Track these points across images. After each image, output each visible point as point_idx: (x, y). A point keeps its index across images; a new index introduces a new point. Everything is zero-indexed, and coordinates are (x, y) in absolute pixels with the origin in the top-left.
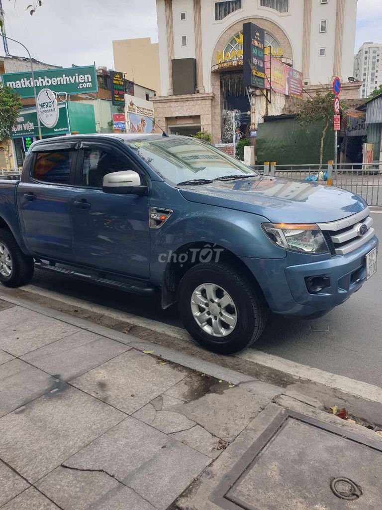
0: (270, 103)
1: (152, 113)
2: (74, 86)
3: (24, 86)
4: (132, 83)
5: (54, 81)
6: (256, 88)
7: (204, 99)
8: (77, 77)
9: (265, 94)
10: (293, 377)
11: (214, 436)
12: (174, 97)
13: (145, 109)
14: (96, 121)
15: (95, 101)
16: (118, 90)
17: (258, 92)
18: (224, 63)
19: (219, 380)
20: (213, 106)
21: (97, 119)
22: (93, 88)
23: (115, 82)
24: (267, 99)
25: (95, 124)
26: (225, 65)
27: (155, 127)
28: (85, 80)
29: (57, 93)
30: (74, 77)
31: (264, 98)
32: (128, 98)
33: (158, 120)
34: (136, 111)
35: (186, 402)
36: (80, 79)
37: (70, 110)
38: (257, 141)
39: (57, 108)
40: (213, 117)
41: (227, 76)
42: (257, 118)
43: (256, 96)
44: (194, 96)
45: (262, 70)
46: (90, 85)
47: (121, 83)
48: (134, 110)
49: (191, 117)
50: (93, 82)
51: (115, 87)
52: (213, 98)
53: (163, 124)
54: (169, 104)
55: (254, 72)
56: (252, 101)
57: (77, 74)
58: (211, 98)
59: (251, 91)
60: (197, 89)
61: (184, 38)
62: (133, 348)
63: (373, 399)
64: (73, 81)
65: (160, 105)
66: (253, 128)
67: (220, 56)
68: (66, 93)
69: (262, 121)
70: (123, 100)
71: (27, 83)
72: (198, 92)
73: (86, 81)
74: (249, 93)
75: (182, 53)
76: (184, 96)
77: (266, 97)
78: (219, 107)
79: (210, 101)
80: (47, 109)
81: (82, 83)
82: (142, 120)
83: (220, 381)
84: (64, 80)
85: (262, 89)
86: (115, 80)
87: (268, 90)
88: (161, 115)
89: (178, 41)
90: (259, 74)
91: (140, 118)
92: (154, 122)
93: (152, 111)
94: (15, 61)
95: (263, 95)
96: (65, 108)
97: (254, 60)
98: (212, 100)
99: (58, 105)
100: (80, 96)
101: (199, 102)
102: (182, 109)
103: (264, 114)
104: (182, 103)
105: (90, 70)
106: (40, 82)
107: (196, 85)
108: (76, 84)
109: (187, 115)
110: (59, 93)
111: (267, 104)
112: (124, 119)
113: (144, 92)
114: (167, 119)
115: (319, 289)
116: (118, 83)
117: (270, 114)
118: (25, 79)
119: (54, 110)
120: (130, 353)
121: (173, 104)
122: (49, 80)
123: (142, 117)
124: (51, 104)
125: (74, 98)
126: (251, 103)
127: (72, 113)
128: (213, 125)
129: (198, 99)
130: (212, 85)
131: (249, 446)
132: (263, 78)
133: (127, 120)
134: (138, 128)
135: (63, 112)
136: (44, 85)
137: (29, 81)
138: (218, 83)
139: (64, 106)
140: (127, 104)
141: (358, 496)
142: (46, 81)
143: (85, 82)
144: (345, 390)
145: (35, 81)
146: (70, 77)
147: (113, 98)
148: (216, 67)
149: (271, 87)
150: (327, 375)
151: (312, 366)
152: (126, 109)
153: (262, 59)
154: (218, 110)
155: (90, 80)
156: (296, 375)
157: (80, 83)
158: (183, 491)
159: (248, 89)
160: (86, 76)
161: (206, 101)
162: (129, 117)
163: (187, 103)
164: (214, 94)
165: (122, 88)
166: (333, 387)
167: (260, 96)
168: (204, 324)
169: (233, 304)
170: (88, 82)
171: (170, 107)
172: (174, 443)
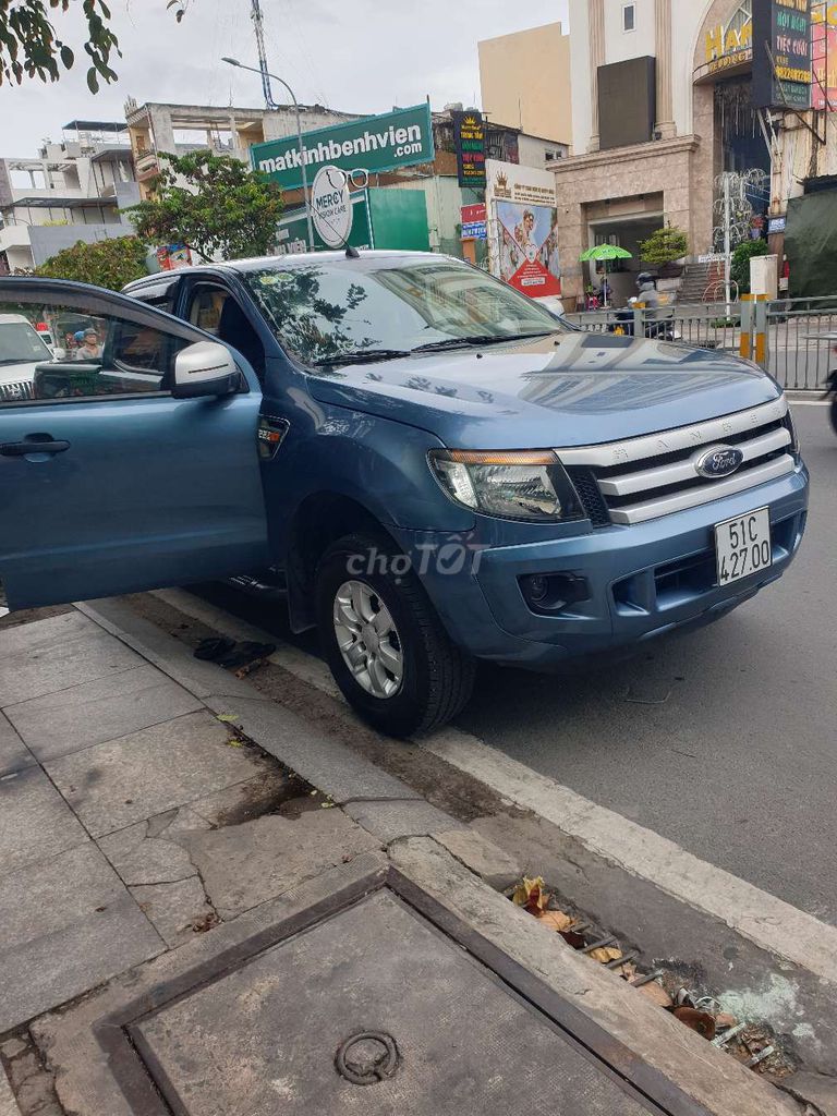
0: (824, 143)
1: (550, 196)
2: (385, 155)
3: (290, 166)
4: (515, 133)
5: (348, 148)
6: (786, 110)
7: (675, 150)
8: (392, 133)
9: (809, 122)
10: (502, 800)
11: (208, 902)
12: (604, 155)
13: (535, 189)
14: (430, 224)
15: (428, 181)
16: (471, 151)
17: (790, 121)
18: (723, 57)
19: (314, 788)
20: (692, 167)
21: (432, 220)
22: (424, 153)
23: (464, 135)
24: (815, 135)
25: (428, 231)
26: (725, 62)
27: (556, 228)
28: (406, 139)
29: (347, 173)
30: (386, 134)
31: (806, 136)
32: (494, 167)
33: (564, 211)
34: (513, 194)
35: (214, 827)
36: (398, 136)
37: (375, 206)
38: (785, 242)
39: (349, 204)
40: (693, 193)
41: (733, 90)
42: (785, 185)
43: (786, 130)
44: (648, 146)
45: (802, 62)
46: (418, 147)
47: (479, 136)
48: (508, 194)
49: (641, 197)
50: (424, 141)
51: (465, 146)
52: (694, 148)
53: (576, 218)
54: (589, 172)
55: (780, 72)
56: (776, 145)
57: (391, 128)
58: (688, 147)
59: (771, 119)
60: (656, 130)
61: (629, 12)
62: (207, 708)
63: (646, 872)
64: (383, 144)
65: (570, 176)
66: (776, 210)
67: (714, 42)
68: (367, 172)
69: (798, 191)
70: (481, 173)
71: (296, 158)
72: (659, 136)
73: (411, 139)
74: (767, 125)
75: (622, 48)
76: (621, 151)
77: (812, 131)
78: (710, 167)
79: (686, 155)
80: (331, 207)
81: (403, 145)
82: (527, 215)
83: (314, 793)
84: (367, 143)
85: (800, 113)
86: (464, 130)
87: (817, 113)
88: (572, 200)
89: (614, 18)
90: (795, 74)
91: (520, 210)
92: (555, 217)
93: (551, 192)
94: (282, 115)
95: (803, 125)
96: (363, 203)
97: (782, 42)
98: (692, 152)
99: (352, 197)
100: (401, 173)
101: (661, 160)
102: (620, 180)
103: (804, 173)
104: (621, 166)
105: (418, 115)
106: (319, 153)
107: (653, 120)
108: (390, 149)
109: (631, 193)
110: (351, 173)
111: (815, 149)
112: (483, 216)
113: (541, 150)
114: (586, 206)
115: (559, 605)
116: (470, 136)
117: (821, 173)
118: (294, 151)
119: (343, 208)
120: (196, 718)
121: (598, 172)
122: (337, 145)
123: (525, 208)
124: (338, 196)
125: (387, 180)
126: (771, 151)
127: (377, 210)
128: (692, 212)
129: (658, 154)
130: (695, 114)
131: (253, 934)
132: (807, 85)
133: (490, 218)
134: (517, 234)
135: (359, 210)
136: (328, 158)
137: (299, 154)
138: (709, 109)
139: (361, 199)
140: (492, 182)
141: (380, 1079)
142: (332, 150)
143: (407, 143)
144: (594, 843)
145: (310, 152)
146: (379, 136)
147: (461, 169)
148: (705, 71)
149: (827, 102)
150: (579, 803)
151: (560, 781)
152: (490, 194)
153: (804, 36)
154: (707, 176)
155: (418, 137)
156: (512, 796)
157: (397, 145)
158: (64, 1001)
159: (765, 116)
160: (410, 129)
161: (677, 155)
162: (495, 209)
163: (632, 167)
164: (698, 138)
165: (480, 147)
166: (574, 833)
167: (797, 128)
168: (358, 669)
169: (394, 629)
170: (415, 141)
171: (594, 178)
172: (123, 906)
